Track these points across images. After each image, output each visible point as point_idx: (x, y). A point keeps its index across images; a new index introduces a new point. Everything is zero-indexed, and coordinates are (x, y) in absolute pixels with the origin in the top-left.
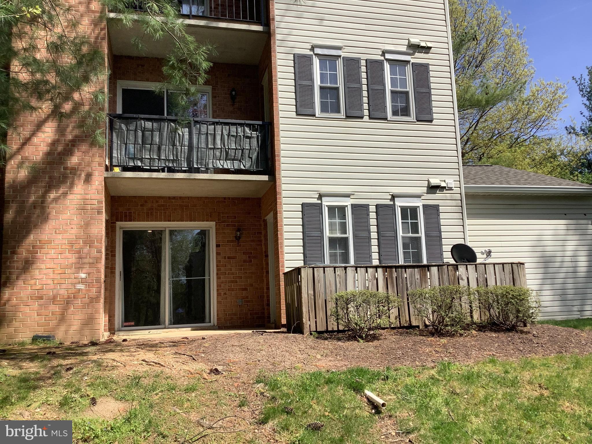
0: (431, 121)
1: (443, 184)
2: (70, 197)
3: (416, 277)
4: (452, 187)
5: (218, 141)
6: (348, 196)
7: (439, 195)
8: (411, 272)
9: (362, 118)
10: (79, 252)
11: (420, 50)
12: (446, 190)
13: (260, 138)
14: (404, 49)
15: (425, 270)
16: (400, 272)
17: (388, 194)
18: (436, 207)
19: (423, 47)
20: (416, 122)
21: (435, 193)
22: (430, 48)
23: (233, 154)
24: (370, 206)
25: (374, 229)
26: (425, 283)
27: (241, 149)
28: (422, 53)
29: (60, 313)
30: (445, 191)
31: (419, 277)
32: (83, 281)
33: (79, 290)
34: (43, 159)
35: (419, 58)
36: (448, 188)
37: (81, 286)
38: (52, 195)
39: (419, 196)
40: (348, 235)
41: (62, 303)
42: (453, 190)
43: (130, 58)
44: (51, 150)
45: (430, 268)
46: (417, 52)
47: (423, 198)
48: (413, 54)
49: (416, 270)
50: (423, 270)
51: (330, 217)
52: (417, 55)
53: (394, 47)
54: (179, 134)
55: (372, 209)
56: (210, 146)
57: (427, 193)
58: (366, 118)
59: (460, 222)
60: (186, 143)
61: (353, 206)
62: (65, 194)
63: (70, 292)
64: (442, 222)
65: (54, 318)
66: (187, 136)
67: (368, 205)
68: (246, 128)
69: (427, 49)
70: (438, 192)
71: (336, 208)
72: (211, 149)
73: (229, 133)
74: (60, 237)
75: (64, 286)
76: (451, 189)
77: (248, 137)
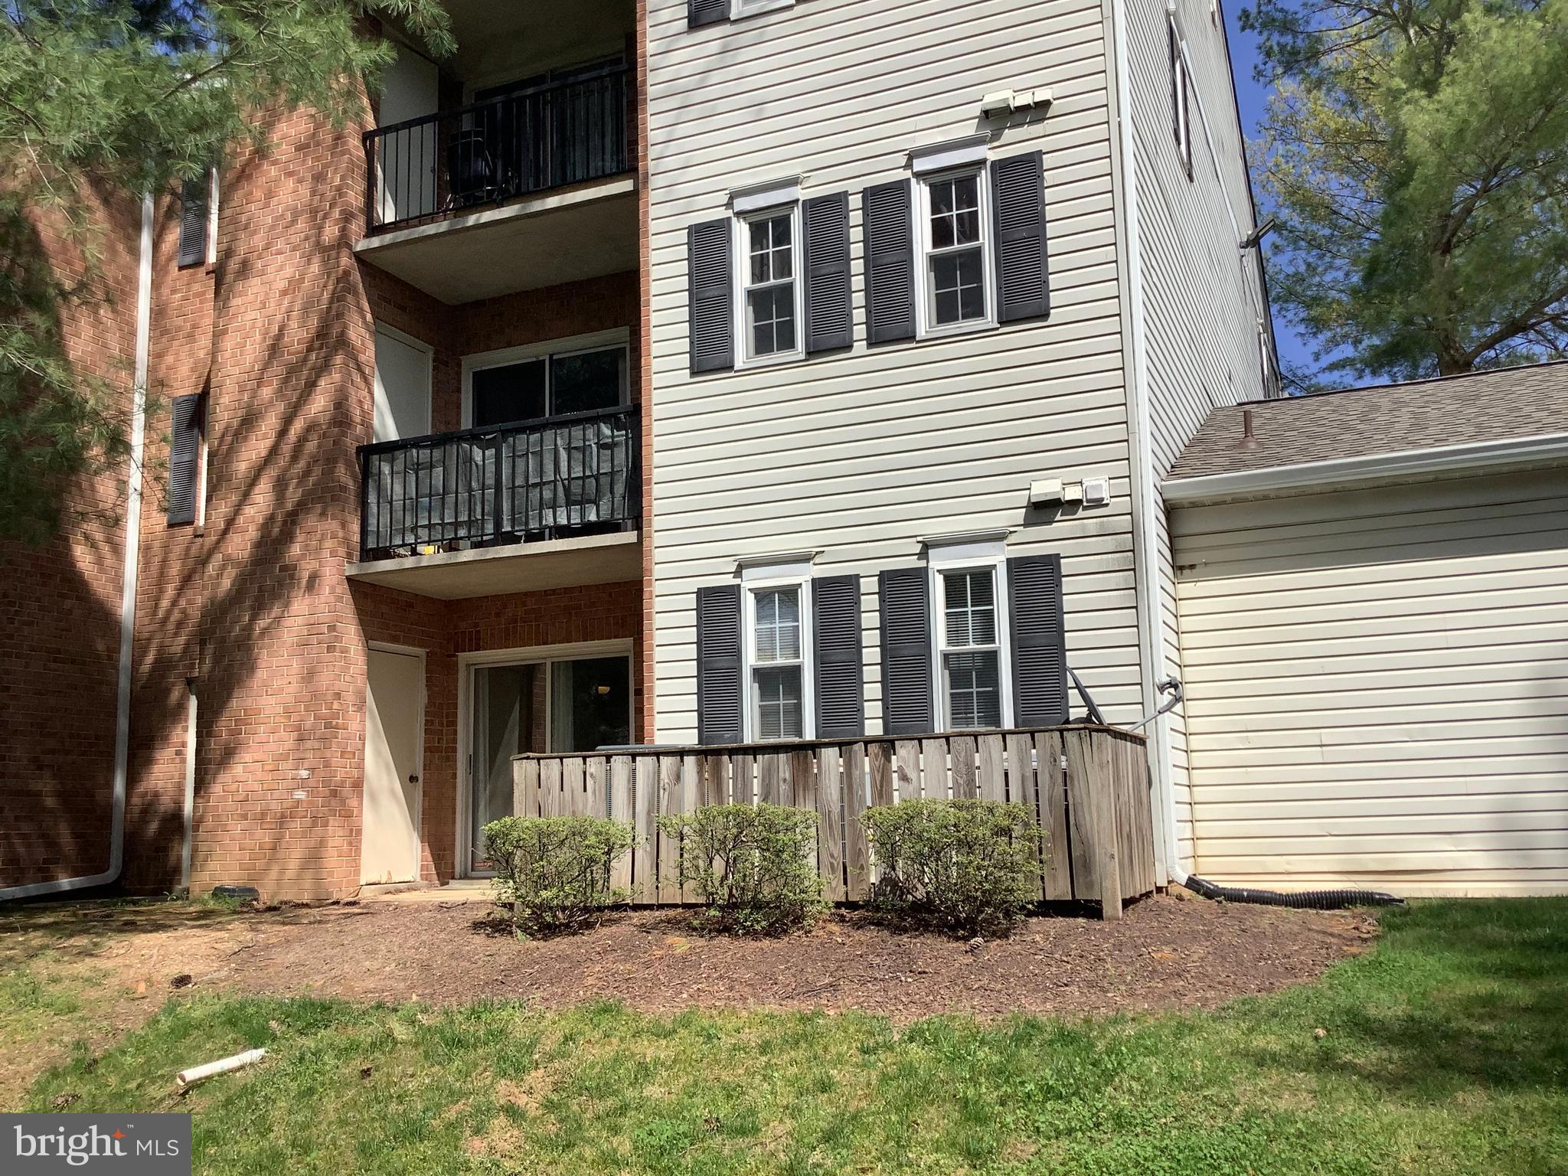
0: (1045, 316)
1: (1072, 494)
2: (288, 622)
3: (781, 775)
4: (1102, 499)
5: (549, 467)
6: (805, 559)
7: (1062, 526)
8: (769, 765)
9: (848, 347)
10: (298, 729)
11: (1018, 117)
12: (1085, 508)
13: (630, 443)
14: (969, 130)
15: (806, 757)
16: (740, 763)
17: (914, 539)
18: (1050, 564)
19: (1025, 108)
20: (997, 329)
21: (1051, 522)
22: (1045, 105)
23: (579, 491)
24: (862, 580)
25: (871, 638)
26: (804, 790)
27: (592, 476)
28: (1021, 125)
29: (271, 847)
30: (1081, 513)
31: (787, 776)
32: (302, 784)
33: (298, 801)
34: (251, 555)
35: (1015, 143)
36: (1088, 501)
37: (300, 795)
38: (261, 624)
39: (998, 537)
40: (801, 660)
41: (274, 826)
42: (1107, 505)
43: (479, 304)
44: (262, 537)
45: (818, 750)
46: (1010, 127)
47: (1012, 539)
48: (996, 136)
49: (782, 757)
50: (801, 759)
51: (760, 618)
52: (1009, 135)
53: (942, 133)
54: (477, 465)
55: (869, 585)
56: (532, 481)
57: (1025, 525)
58: (860, 347)
59: (1126, 598)
60: (490, 481)
61: (818, 584)
62: (278, 619)
63: (285, 806)
64: (1068, 602)
65: (262, 856)
66: (491, 469)
67: (858, 577)
68: (602, 425)
69: (1038, 111)
70: (1058, 518)
71: (774, 593)
72: (535, 485)
73: (569, 443)
74: (272, 700)
75: (276, 794)
76: (1098, 503)
77: (605, 446)
